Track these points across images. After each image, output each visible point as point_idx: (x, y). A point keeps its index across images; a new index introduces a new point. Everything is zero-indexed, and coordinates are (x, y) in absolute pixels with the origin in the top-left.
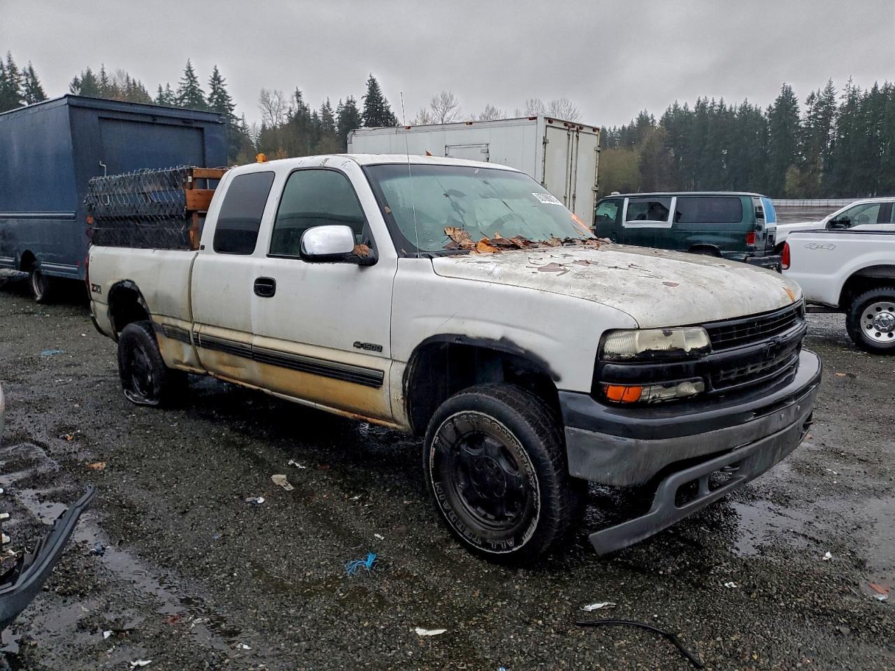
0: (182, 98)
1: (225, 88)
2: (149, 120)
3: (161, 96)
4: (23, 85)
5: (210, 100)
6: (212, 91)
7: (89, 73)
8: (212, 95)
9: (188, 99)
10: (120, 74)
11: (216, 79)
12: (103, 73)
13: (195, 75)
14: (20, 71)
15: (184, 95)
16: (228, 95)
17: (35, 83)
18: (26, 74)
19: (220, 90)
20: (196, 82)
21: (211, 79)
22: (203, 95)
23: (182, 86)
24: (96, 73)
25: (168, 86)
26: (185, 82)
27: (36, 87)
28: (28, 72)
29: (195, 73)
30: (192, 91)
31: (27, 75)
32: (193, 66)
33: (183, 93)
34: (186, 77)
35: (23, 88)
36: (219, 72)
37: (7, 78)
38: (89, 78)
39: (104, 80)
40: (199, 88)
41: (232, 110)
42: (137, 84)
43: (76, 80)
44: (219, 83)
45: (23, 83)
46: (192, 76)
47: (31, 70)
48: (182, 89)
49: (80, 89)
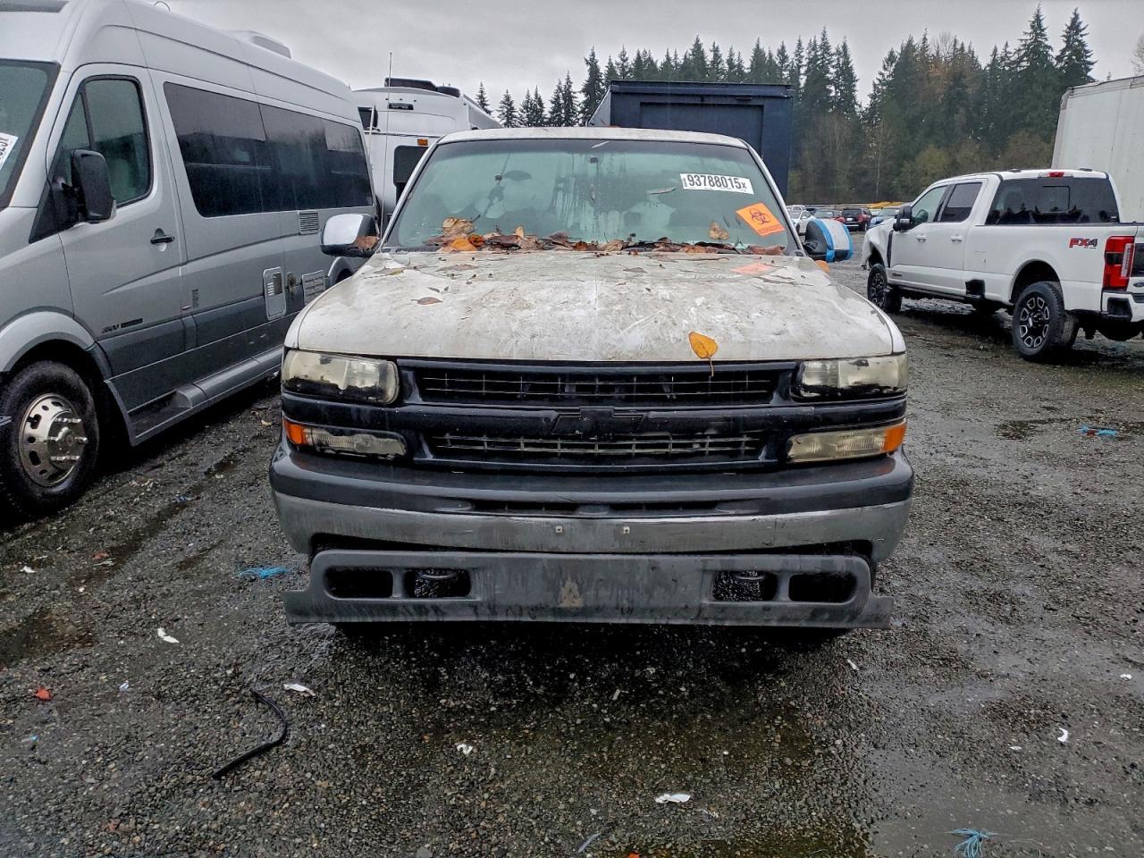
0: (1020, 60)
1: (1084, 39)
2: (698, 101)
3: (994, 60)
4: (833, 67)
5: (1059, 59)
6: (1064, 45)
7: (910, 42)
8: (1063, 51)
9: (1027, 61)
10: (944, 39)
11: (1075, 27)
12: (925, 39)
13: (1044, 26)
14: (833, 50)
15: (1023, 57)
16: (1086, 48)
17: (847, 63)
18: (838, 53)
19: (1077, 43)
20: (1044, 35)
21: (1066, 28)
22: (1050, 52)
23: (1024, 42)
24: (917, 41)
25: (1007, 45)
26: (1028, 37)
27: (847, 68)
28: (841, 49)
29: (1044, 24)
30: (1036, 49)
31: (840, 54)
32: (1044, 14)
33: (1022, 53)
34: (1031, 31)
35: (832, 70)
36: (1080, 16)
37: (819, 60)
38: (909, 49)
39: (924, 49)
40: (1046, 43)
41: (1089, 70)
42: (966, 50)
43: (892, 53)
44: (1077, 33)
45: (834, 64)
46: (1040, 26)
47: (845, 47)
48: (1022, 48)
49: (894, 64)
